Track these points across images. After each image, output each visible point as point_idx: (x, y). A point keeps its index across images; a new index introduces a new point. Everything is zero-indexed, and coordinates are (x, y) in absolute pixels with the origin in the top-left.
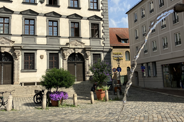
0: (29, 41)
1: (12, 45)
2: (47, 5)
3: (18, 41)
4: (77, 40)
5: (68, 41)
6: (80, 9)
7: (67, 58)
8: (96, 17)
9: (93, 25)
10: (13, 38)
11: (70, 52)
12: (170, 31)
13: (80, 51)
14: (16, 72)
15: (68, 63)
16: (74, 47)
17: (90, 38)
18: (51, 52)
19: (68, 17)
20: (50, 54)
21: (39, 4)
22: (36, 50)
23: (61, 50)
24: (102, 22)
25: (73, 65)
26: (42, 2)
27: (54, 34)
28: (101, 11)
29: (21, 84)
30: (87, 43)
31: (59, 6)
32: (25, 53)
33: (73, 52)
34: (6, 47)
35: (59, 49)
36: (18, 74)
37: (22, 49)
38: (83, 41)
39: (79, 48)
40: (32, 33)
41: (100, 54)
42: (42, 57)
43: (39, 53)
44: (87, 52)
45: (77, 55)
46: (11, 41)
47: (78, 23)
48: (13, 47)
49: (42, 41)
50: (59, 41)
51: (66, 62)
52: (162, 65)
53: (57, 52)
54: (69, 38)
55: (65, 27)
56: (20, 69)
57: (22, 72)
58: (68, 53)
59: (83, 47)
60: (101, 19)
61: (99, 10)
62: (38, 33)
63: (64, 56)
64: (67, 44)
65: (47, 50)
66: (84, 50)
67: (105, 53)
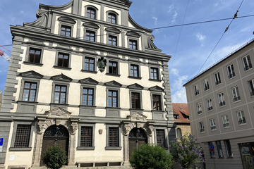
0: (87, 113)
1: (68, 117)
2: (107, 74)
3: (75, 112)
4: (138, 113)
5: (128, 113)
6: (140, 78)
7: (128, 133)
8: (157, 87)
9: (154, 96)
10: (69, 109)
11: (132, 126)
12: (247, 104)
13: (142, 125)
14: (71, 149)
15: (129, 140)
16: (135, 120)
17: (152, 111)
18: (111, 126)
19: (128, 87)
20: (110, 128)
21: (99, 72)
22: (95, 123)
23: (122, 123)
24: (164, 94)
25: (134, 142)
26: (102, 71)
27: (114, 105)
28: (163, 82)
29: (77, 164)
30: (149, 116)
31: (119, 76)
32: (82, 127)
33: (135, 126)
34: (61, 119)
35: (119, 122)
36: (74, 152)
37: (79, 122)
38: (144, 113)
39: (141, 122)
40: (90, 104)
41: (164, 130)
42: (100, 132)
43: (98, 127)
44: (150, 127)
45: (139, 131)
46: (67, 112)
47: (139, 94)
48: (70, 119)
49: (100, 113)
50: (119, 114)
51: (127, 139)
52: (239, 144)
53: (117, 126)
54: (130, 110)
55: (125, 98)
56: (76, 146)
57: (78, 149)
58: (129, 128)
59: (146, 121)
60: (163, 90)
61: (160, 81)
62: (97, 104)
63: (125, 131)
64: (128, 117)
65: (107, 124)
66: (147, 124)
67: (170, 129)
